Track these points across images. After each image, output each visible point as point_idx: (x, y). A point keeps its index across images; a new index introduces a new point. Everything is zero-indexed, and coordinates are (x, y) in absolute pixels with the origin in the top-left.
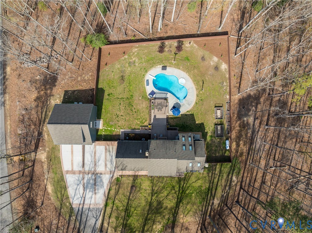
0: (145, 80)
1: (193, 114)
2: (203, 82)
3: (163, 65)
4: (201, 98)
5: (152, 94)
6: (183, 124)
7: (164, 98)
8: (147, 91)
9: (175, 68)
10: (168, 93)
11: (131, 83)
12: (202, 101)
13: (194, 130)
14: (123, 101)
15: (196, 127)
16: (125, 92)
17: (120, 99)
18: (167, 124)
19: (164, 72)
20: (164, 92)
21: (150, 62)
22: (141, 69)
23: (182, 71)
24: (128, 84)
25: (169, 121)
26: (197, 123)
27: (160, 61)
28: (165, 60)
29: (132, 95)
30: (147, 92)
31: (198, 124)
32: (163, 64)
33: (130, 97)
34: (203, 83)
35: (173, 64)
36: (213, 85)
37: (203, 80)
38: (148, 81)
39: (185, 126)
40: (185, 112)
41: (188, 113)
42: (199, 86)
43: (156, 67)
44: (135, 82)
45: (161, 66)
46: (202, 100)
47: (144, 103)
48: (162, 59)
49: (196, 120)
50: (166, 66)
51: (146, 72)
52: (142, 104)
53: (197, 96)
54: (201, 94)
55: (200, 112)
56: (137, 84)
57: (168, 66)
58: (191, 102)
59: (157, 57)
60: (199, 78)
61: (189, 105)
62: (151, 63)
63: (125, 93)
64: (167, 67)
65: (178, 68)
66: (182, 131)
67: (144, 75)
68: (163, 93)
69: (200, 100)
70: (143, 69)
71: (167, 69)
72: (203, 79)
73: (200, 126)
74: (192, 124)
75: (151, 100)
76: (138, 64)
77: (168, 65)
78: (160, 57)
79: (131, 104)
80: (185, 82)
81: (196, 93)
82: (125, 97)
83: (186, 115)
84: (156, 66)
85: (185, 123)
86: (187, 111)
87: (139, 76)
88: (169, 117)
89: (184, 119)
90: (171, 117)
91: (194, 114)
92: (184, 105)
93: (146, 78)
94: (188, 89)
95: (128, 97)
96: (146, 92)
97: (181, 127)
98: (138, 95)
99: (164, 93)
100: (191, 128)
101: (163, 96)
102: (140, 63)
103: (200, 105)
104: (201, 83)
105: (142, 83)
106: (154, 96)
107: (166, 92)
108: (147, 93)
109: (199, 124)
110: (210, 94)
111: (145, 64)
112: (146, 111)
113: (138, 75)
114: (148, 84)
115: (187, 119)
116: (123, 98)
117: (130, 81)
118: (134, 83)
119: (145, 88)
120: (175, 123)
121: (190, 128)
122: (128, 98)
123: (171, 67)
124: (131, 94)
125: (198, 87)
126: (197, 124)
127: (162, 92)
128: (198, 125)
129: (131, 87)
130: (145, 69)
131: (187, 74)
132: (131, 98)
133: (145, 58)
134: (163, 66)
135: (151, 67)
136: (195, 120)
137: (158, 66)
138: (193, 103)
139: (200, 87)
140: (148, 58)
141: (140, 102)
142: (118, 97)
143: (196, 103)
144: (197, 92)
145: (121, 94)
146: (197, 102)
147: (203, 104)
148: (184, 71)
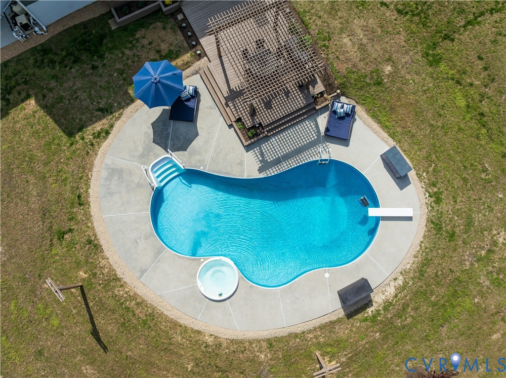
0: (419, 176)
1: (70, 134)
2: (99, 340)
3: (370, 311)
4: (72, 244)
5: (341, 118)
6: (101, 57)
7: (267, 138)
8: (375, 125)
9: (296, 335)
10: (261, 170)
11: (473, 124)
12: (55, 227)
13: (31, 61)
14: (462, 12)
15: (26, 83)
16: (480, 58)
17: (482, 14)
18: (180, 17)
19: (346, 276)
20: (285, 167)
21: (442, 291)
22: (469, 223)
23: (251, 335)
24: (485, 109)
25: (180, 37)
26: (32, 102)
27: (398, 322)
28: (372, 348)
29: (435, 61)
30: (370, 121)
31: (23, 101)
32: (373, 319)
33: (439, 51)
34: (95, 333)
35: (320, 346)
36: (40, 353)
37: (105, 348)
38: (402, 180)
39: (84, 57)
40: (118, 124)
41: (98, 126)
42: (111, 303)
43: (400, 282)
44: (460, 136)
45: (378, 299)
46: (61, 235)
47: (354, 53)
48: (390, 342)
49: (41, 113)
50: (349, 316)
51: (435, 225)
52: (362, 47)
53: (94, 245)
54: (78, 265)
55: (39, 167)
56: (440, 132)
57: (339, 321)
58: (111, 194)
59: (426, 338)
60: (136, 349)
61: (116, 172)
62: (438, 284)
63: (473, 56)
64: (341, 313)
65: (279, 340)
66: (90, 21)
67: (438, 201)
68: (286, 157)
69: (71, 230)
70: (457, 230)
71: (338, 304)
72: (110, 357)
73: (11, 97)
74: (53, 84)
75: (330, 87)
76: (495, 243)
77: (342, 332)
78: (408, 347)
79: (416, 19)
80: (199, 283)
81: (107, 253)
82: (465, 36)
83: (106, 111)
84: (406, 283)
85: (94, 68)
86: (108, 133)
87: (458, 183)
88: (187, 57)
89: (103, 84)
90: (177, 57)
91: (65, 139)
92: (144, 157)
93: (416, 191)
94: (159, 251)
95: (447, 41)
96: (375, 117)
97: (102, 37)
98: (408, 77)
99: (278, 162)
100: (52, 62)
101: (275, 146)
102: (490, 251)
103: (58, 202)
104: (107, 326)
105: (424, 153)
106: (323, 121)
107: (273, 172)
108: (365, 116)
109: (16, 104)
110: (33, 291)
111: (462, 262)
112: (319, 22)
113: (465, 180)
114: (390, 162)
115: (90, 96)
116: (469, 23)
117: (484, 131)
118: (460, 129)
119: (392, 136)
120: (145, 42)
121: (57, 58)
122: (447, 37)
123: (322, 327)
124: (442, 67)
125: (114, 297)
126: (28, 97)
127: (293, 163)
128: (23, 95)
129: (462, 103)
130: (452, 236)
131: (210, 340)
132: (429, 47)
133: (482, 294)
134: (369, 303)
135: (426, 263)
136: (48, 109)
137: (391, 291)
138: (96, 190)
139: (102, 304)
140: (467, 303)
141: (378, 47)
142: (496, 16)
143: (81, 201)
144: (103, 262)
145: (491, 37)
146: (78, 211)
147: (45, 213)
148: (240, 345)
